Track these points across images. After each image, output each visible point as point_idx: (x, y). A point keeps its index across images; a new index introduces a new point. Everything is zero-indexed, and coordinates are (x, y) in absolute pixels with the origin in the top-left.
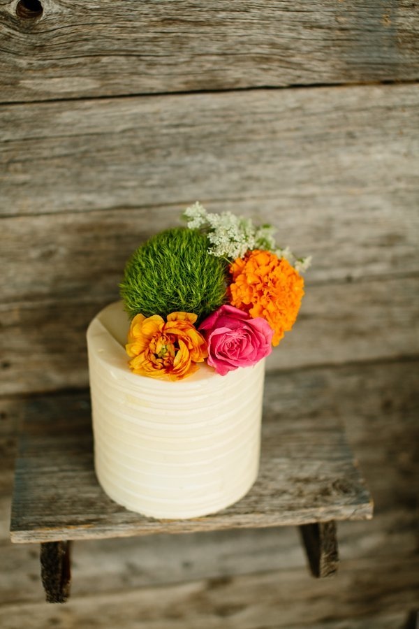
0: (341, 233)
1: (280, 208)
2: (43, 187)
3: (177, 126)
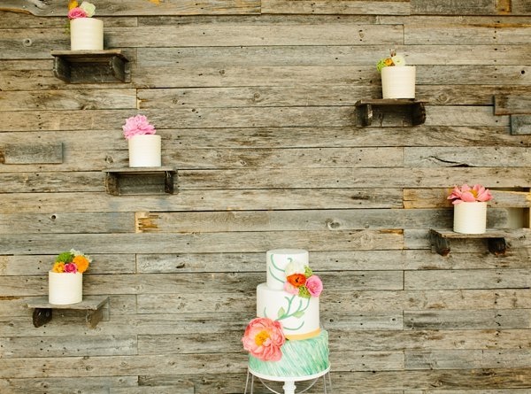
0: (110, 263)
1: (98, 256)
3: (78, 239)
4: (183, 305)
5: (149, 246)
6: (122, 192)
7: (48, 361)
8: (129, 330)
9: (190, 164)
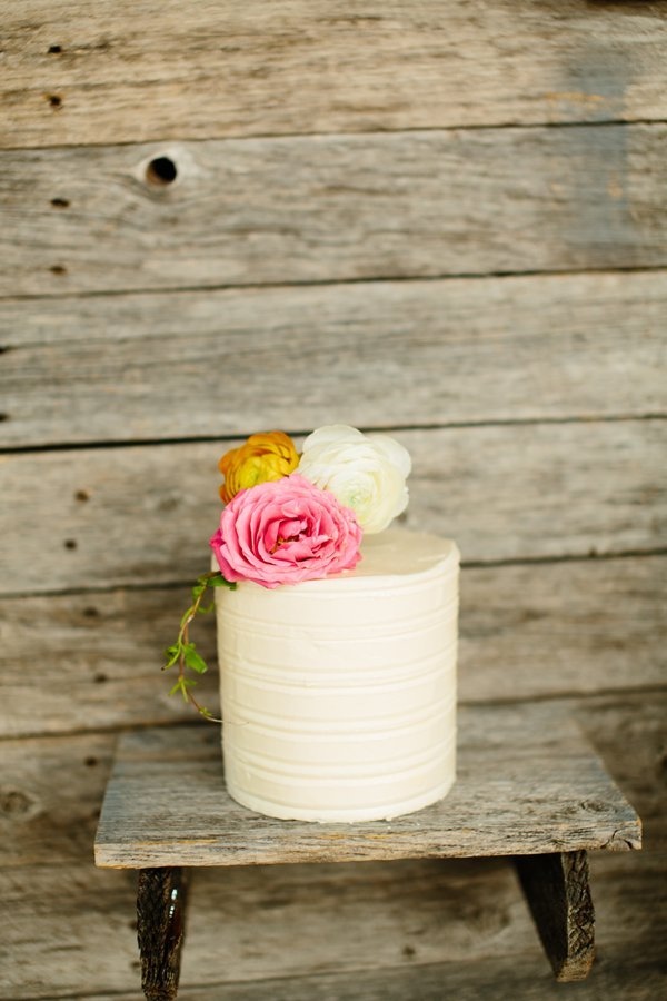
0: (577, 482)
1: (489, 443)
2: (167, 403)
3: (347, 323)
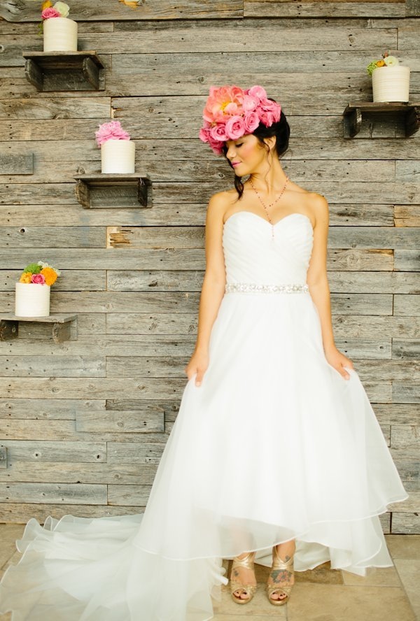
3: (47, 254)
4: (154, 326)
5: (120, 262)
6: (93, 204)
7: (14, 381)
8: (97, 351)
9: (164, 176)
